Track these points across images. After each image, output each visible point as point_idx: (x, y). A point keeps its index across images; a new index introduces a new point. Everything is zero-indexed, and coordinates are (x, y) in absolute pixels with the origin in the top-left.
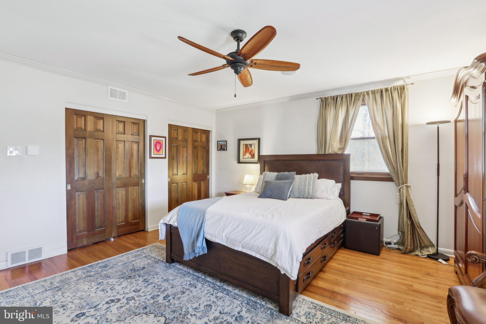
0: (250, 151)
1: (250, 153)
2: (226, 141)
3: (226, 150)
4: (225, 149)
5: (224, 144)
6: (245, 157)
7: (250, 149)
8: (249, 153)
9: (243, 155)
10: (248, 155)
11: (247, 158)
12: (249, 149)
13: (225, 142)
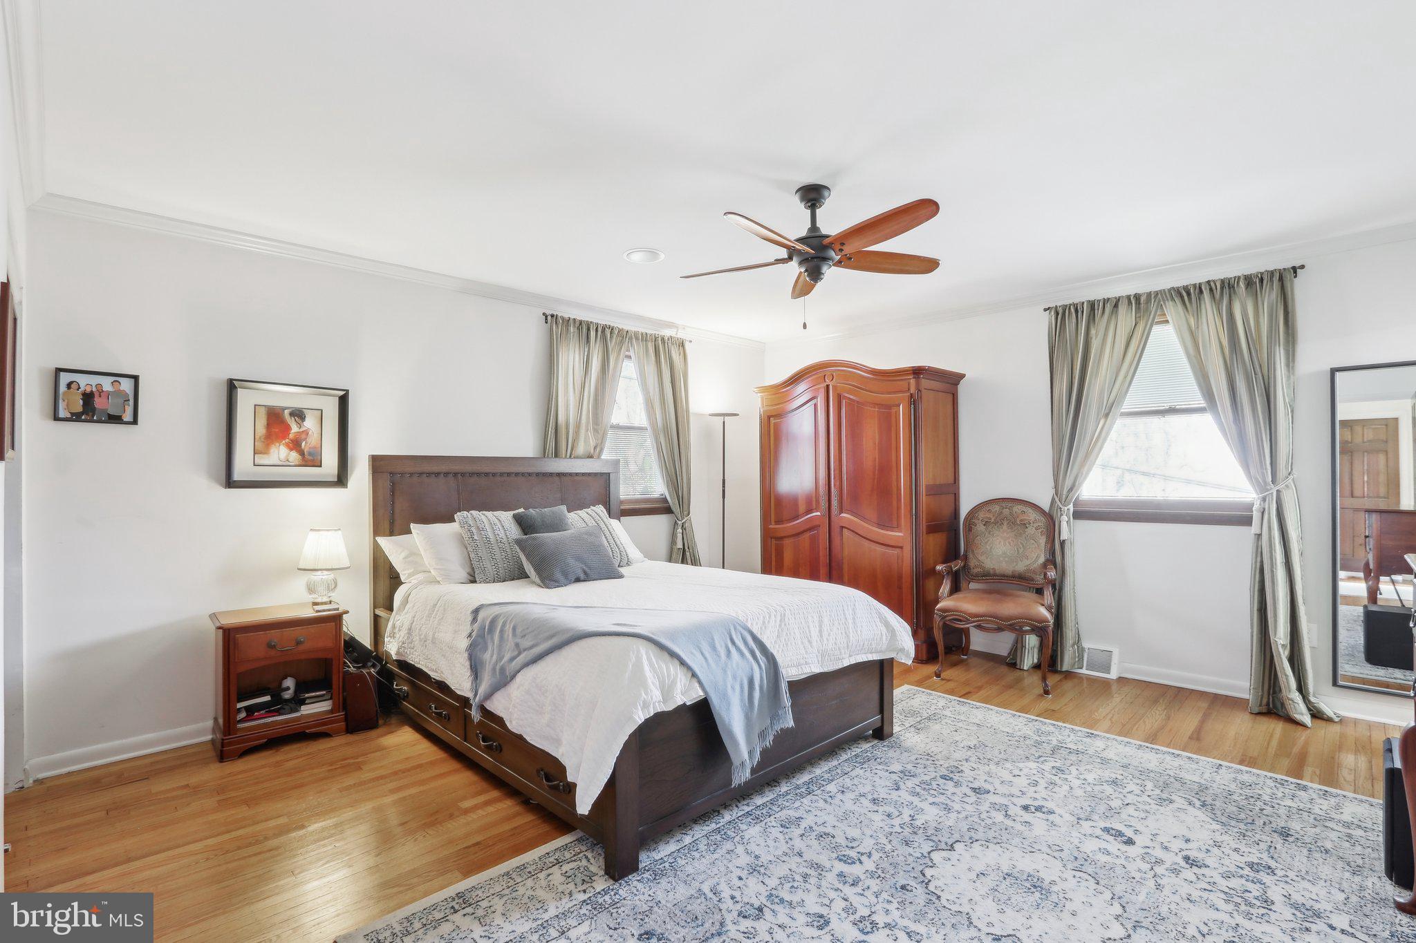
0: (291, 436)
1: (296, 445)
2: (136, 378)
3: (135, 421)
4: (128, 416)
5: (119, 394)
6: (261, 459)
7: (295, 428)
8: (287, 445)
9: (255, 454)
10: (280, 452)
11: (280, 463)
12: (288, 428)
13: (127, 385)
